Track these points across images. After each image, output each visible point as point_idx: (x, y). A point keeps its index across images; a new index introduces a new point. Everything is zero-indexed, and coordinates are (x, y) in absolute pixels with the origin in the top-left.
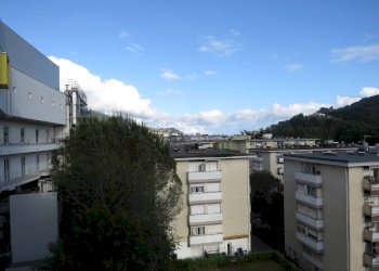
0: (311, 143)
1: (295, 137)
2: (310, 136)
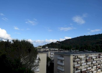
0: (57, 49)
1: (53, 48)
2: (56, 48)
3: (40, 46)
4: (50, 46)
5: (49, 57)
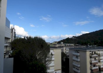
4: (66, 41)
5: (65, 53)
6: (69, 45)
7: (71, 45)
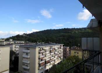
3: (3, 39)
5: (14, 51)
6: (19, 42)
7: (21, 42)
